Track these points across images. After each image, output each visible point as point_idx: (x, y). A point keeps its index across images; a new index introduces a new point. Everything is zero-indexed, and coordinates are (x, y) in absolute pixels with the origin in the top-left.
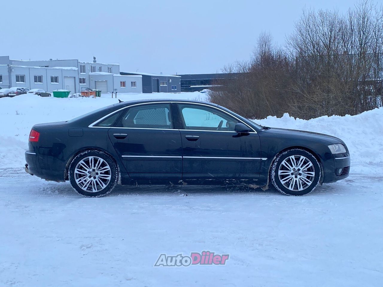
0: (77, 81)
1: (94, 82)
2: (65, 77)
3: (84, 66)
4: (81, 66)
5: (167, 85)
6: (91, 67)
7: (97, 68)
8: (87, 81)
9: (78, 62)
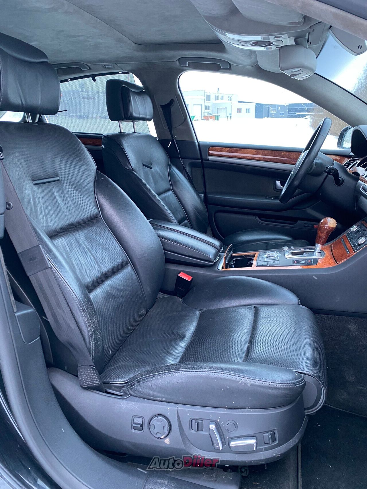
0: (204, 108)
1: (217, 109)
2: (194, 104)
3: (209, 96)
4: (207, 95)
5: (276, 112)
6: (215, 96)
7: (220, 97)
8: (211, 108)
9: (205, 92)
